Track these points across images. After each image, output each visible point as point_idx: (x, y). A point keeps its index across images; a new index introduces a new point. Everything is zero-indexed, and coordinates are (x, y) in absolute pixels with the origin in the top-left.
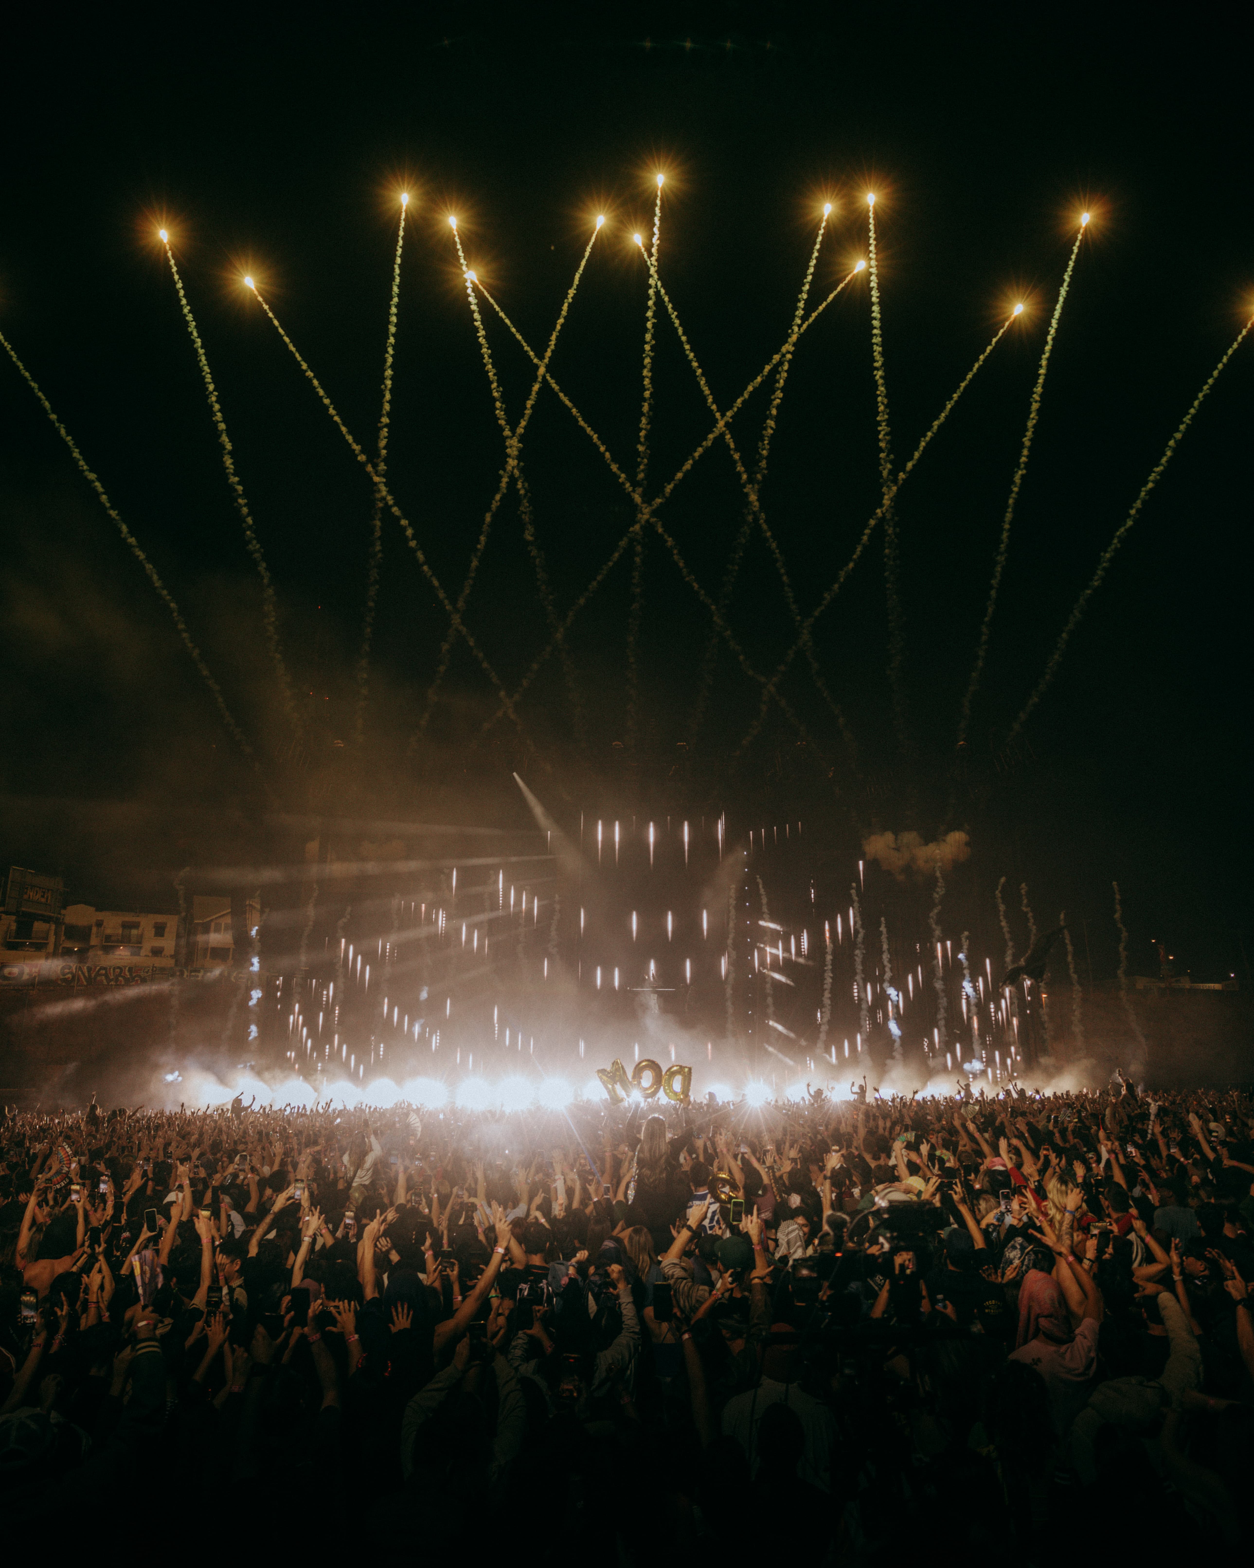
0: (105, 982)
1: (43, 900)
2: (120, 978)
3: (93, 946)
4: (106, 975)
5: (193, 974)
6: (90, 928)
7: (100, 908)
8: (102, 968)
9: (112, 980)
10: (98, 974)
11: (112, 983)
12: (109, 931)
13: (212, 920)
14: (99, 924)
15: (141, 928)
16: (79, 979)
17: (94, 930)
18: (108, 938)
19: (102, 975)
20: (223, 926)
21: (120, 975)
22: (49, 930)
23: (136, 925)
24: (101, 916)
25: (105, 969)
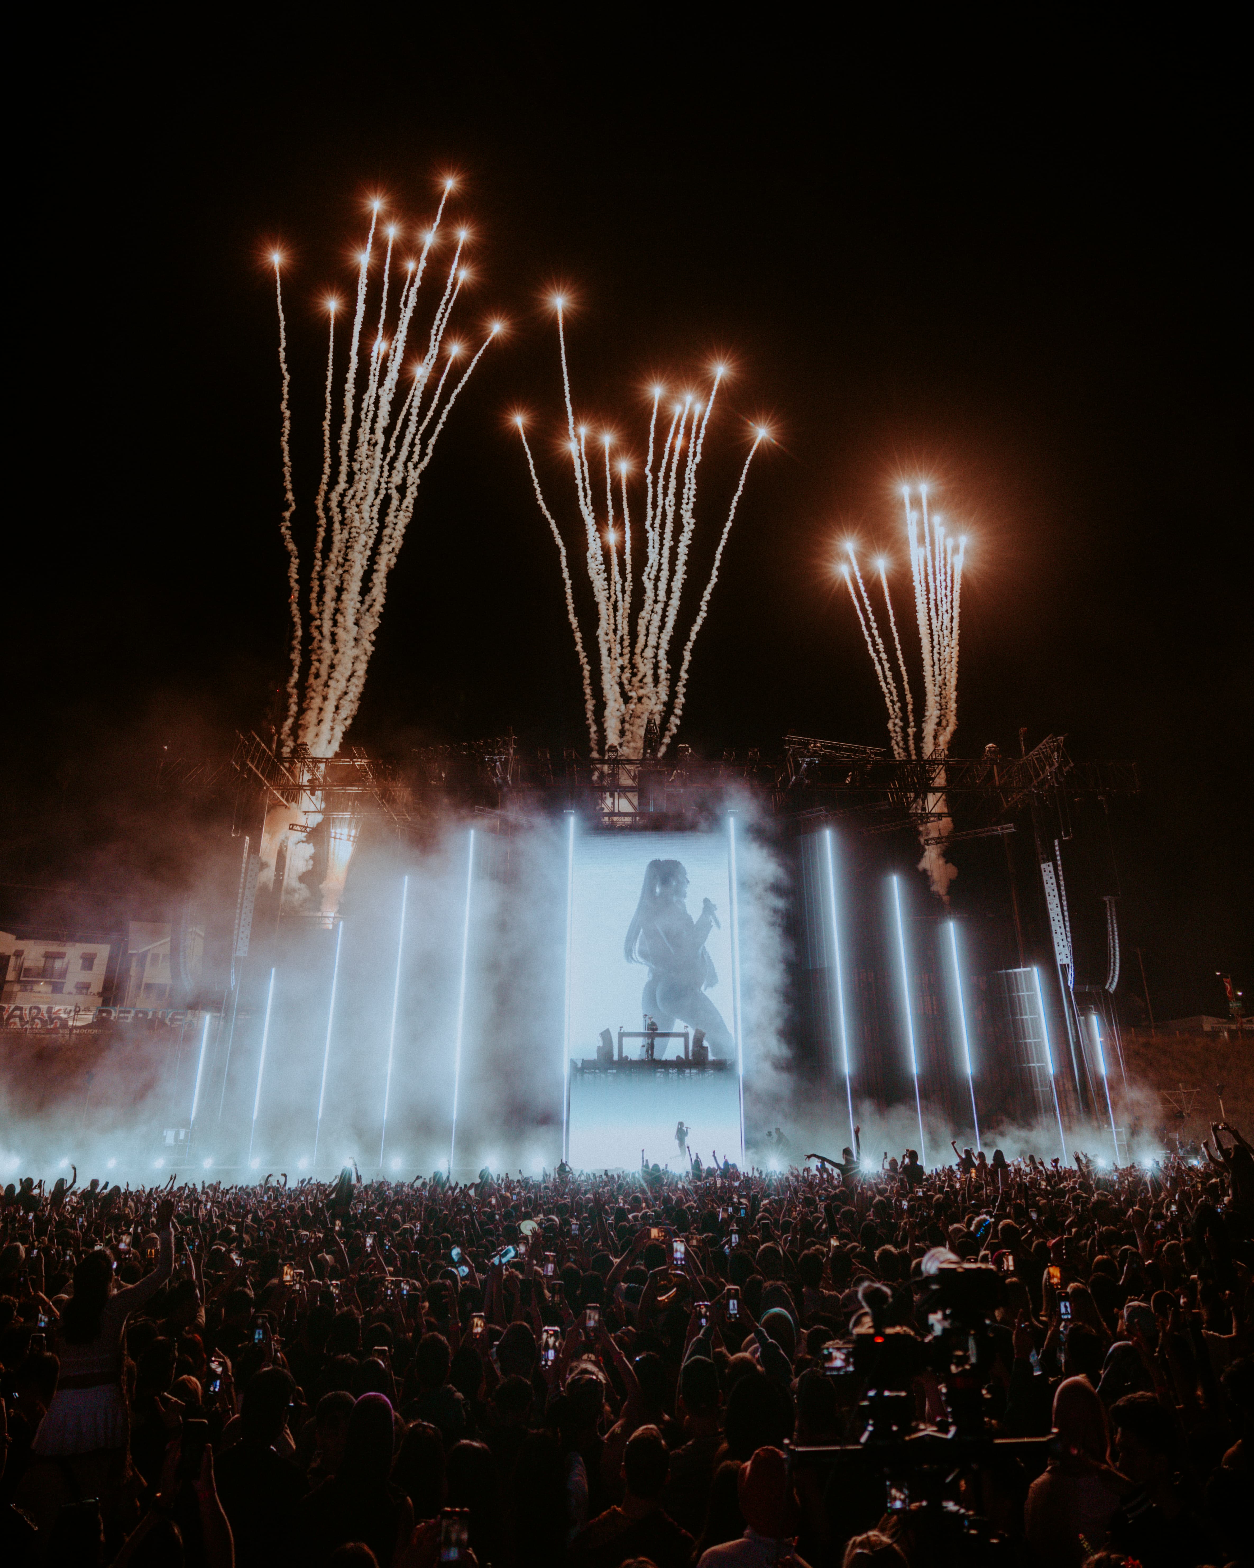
0: (19, 1025)
2: (36, 1020)
3: (8, 982)
4: (21, 1018)
5: (122, 1015)
6: (9, 956)
7: (20, 936)
8: (17, 1008)
9: (27, 1022)
10: (12, 1015)
11: (28, 1026)
12: (27, 964)
13: (149, 950)
14: (19, 954)
15: (66, 960)
17: (12, 961)
18: (28, 971)
19: (16, 1016)
20: (161, 958)
21: (35, 1017)
23: (61, 956)
24: (21, 945)
25: (21, 1009)
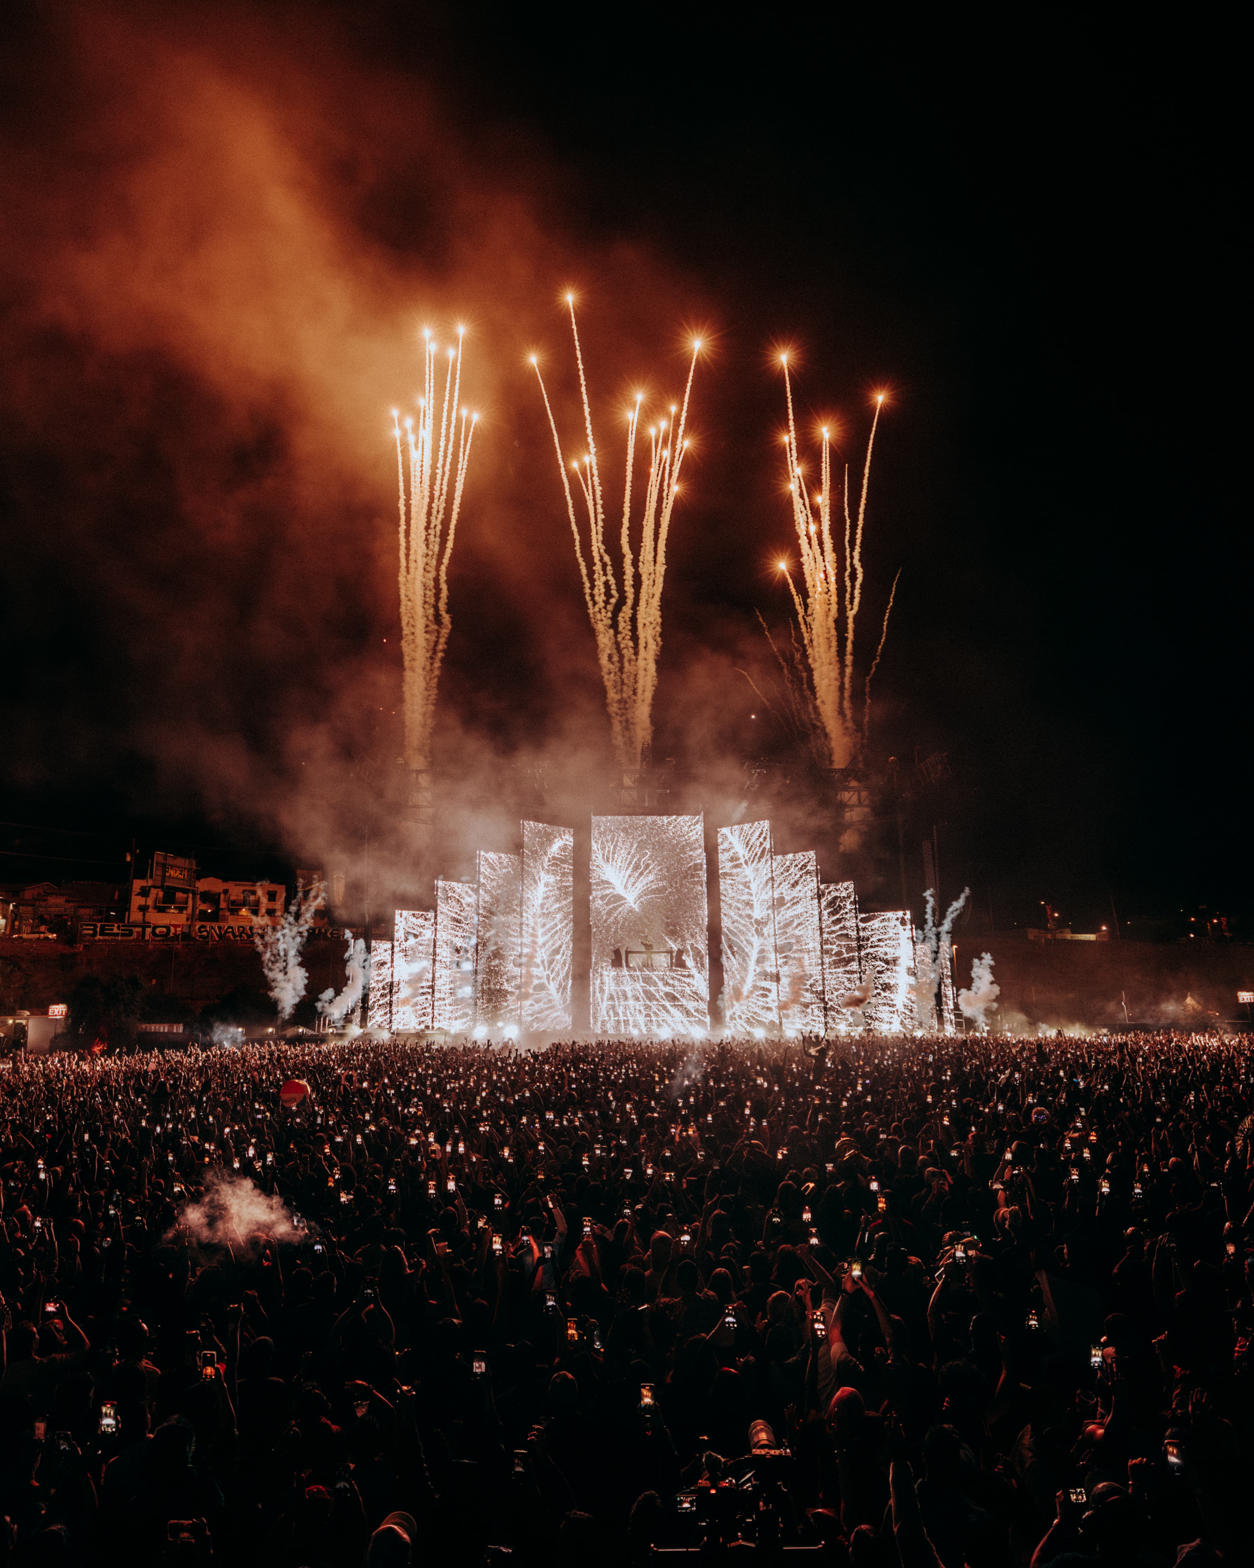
0: (232, 938)
1: (181, 876)
2: (243, 935)
3: (222, 910)
4: (233, 932)
6: (220, 894)
7: (225, 880)
8: (229, 927)
9: (237, 936)
10: (226, 932)
11: (238, 938)
12: (232, 898)
14: (226, 892)
15: (257, 894)
16: (212, 936)
17: (222, 896)
18: (233, 903)
19: (229, 932)
21: (243, 932)
22: (187, 898)
23: (254, 892)
24: (227, 885)
25: (232, 928)
